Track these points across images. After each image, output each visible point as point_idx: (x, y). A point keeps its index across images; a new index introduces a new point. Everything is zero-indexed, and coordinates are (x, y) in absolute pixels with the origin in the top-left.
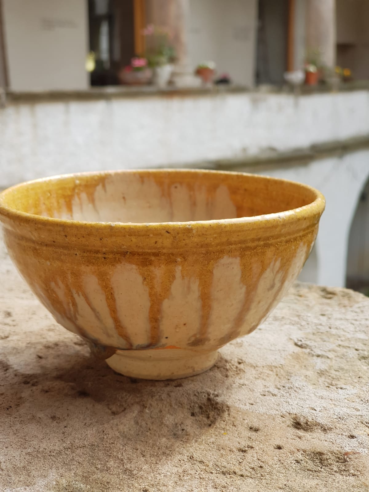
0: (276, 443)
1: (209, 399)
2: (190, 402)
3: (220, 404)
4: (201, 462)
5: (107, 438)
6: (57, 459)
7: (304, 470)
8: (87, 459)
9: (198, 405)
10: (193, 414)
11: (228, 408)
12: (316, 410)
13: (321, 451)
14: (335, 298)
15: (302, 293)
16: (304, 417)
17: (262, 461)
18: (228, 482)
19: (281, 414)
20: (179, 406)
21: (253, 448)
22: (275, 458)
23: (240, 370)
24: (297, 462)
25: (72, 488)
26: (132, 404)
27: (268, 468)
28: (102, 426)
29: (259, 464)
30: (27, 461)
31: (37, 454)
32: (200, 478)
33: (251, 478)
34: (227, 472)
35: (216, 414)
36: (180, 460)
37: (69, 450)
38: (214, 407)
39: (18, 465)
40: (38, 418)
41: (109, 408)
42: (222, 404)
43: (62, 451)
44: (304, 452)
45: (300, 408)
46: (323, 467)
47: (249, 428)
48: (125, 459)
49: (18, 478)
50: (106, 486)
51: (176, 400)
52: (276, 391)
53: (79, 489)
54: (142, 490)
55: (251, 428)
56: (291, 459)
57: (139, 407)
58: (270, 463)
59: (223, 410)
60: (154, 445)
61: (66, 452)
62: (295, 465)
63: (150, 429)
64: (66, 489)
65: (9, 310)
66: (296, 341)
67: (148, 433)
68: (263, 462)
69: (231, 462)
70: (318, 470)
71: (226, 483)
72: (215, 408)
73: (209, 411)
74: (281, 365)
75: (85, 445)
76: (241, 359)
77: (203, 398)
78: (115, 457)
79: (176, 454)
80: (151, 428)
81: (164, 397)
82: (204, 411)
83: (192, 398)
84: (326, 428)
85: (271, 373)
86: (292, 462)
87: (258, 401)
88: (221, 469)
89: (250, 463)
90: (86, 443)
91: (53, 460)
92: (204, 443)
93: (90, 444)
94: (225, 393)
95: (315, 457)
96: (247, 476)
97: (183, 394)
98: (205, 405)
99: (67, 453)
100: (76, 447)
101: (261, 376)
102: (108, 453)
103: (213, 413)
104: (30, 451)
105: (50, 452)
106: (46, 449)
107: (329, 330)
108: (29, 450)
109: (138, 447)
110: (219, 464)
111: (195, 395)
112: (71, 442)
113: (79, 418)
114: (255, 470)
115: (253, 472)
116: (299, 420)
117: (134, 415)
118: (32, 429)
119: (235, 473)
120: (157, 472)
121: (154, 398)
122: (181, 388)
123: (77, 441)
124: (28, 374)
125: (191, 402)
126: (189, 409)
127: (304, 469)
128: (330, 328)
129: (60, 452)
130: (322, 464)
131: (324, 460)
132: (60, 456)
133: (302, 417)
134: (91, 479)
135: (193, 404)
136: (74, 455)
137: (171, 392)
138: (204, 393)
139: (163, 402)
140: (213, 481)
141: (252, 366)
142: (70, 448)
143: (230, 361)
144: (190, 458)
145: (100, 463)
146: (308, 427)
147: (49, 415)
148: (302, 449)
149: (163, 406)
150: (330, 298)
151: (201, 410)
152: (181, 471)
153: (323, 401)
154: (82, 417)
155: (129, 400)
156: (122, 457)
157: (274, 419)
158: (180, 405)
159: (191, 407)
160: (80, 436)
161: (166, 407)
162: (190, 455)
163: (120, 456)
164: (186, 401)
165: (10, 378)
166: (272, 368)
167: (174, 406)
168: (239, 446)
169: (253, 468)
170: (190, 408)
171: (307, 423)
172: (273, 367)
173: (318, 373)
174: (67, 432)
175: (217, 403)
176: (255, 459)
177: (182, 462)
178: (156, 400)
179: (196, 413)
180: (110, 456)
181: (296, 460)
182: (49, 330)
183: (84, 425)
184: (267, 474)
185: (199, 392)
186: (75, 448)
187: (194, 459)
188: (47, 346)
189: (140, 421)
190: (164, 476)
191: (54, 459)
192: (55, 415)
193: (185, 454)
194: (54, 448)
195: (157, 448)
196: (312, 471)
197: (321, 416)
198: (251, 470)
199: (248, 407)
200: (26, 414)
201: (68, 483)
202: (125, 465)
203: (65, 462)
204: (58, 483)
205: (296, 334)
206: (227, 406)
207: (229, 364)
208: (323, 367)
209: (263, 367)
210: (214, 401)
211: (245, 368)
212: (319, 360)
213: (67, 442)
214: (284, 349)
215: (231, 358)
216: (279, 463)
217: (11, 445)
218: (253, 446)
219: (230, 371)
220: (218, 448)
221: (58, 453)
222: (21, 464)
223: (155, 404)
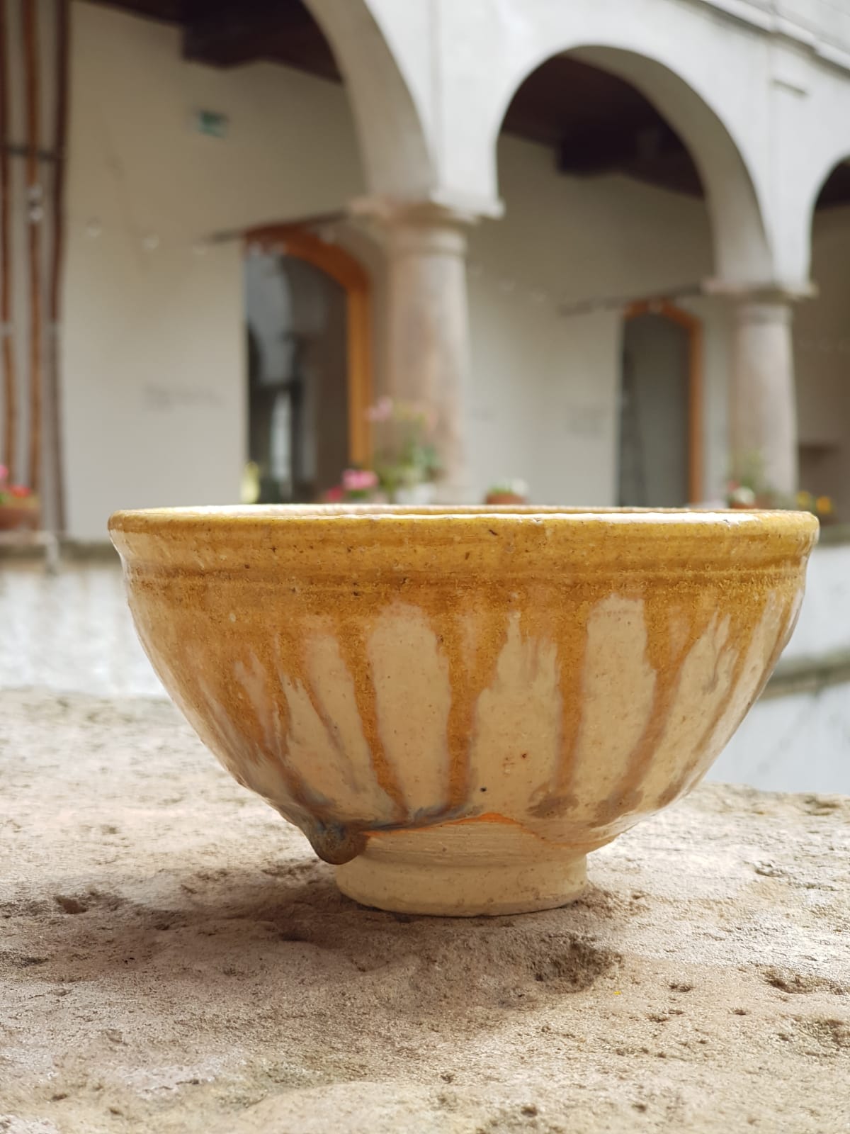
0: (732, 1007)
1: (575, 947)
2: (533, 954)
3: (600, 952)
4: (568, 1035)
5: (352, 1005)
6: (245, 1034)
7: (800, 1054)
8: (311, 1035)
9: (551, 959)
10: (539, 977)
11: (619, 959)
12: (815, 960)
13: (834, 1019)
14: (838, 812)
15: (762, 807)
16: (791, 971)
17: (704, 1033)
18: (631, 1064)
19: (740, 966)
20: (509, 961)
21: (681, 1013)
22: (733, 1029)
23: (638, 908)
24: (784, 1038)
25: (283, 1075)
26: (404, 955)
27: (718, 1044)
28: (341, 985)
29: (699, 1037)
30: (179, 1033)
31: (200, 1024)
32: (569, 1059)
33: (683, 1060)
34: (627, 1050)
35: (591, 973)
36: (520, 1035)
37: (270, 1020)
38: (586, 960)
39: (161, 1037)
40: (194, 972)
41: (352, 961)
42: (605, 953)
43: (254, 1020)
44: (796, 1020)
45: (781, 956)
46: (842, 1049)
47: (669, 987)
48: (395, 1036)
49: (161, 1055)
50: (358, 1072)
51: (502, 949)
52: (723, 934)
53: (298, 1076)
54: (439, 1076)
55: (673, 987)
56: (769, 1031)
57: (418, 961)
58: (724, 1036)
59: (607, 963)
60: (459, 1015)
61: (263, 1023)
62: (778, 1043)
63: (445, 997)
64: (270, 1076)
65: (112, 824)
66: (758, 865)
67: (443, 1003)
68: (707, 1034)
69: (636, 1035)
70: (832, 1053)
71: (628, 1065)
72: (589, 963)
73: (577, 969)
74: (729, 898)
75: (305, 1013)
76: (639, 890)
77: (560, 946)
78: (374, 1034)
79: (510, 1024)
80: (448, 995)
81: (474, 944)
82: (563, 971)
83: (536, 946)
84: (842, 989)
85: (707, 912)
86: (772, 1036)
87: (684, 945)
88: (613, 1046)
89: (677, 1036)
90: (306, 1010)
91: (235, 1035)
92: (571, 1009)
93: (316, 1013)
94: (609, 935)
95: (821, 1031)
96: (673, 1057)
97: (515, 939)
98: (565, 959)
99: (266, 1024)
100: (285, 1016)
101: (687, 916)
102: (357, 1028)
103: (585, 971)
104: (184, 1019)
105: (229, 1021)
106: (218, 1016)
107: (829, 851)
108: (181, 1017)
109: (423, 1020)
110: (609, 1038)
111: (543, 940)
112: (272, 1007)
113: (287, 972)
114: (689, 1047)
115: (686, 1051)
116: (780, 976)
117: (410, 973)
118: (182, 987)
119: (646, 1051)
120: (469, 1051)
121: (452, 945)
122: (510, 929)
123: (285, 1005)
124: (167, 912)
125: (535, 954)
126: (531, 968)
127: (799, 1052)
128: (832, 849)
129: (249, 1022)
130: (838, 1043)
131: (843, 1036)
132: (251, 1029)
133: (787, 970)
134: (324, 1060)
135: (538, 958)
136: (282, 1028)
137: (491, 934)
138: (562, 936)
139: (472, 952)
140: (599, 1063)
141: (664, 900)
142: (271, 1018)
143: (615, 894)
144: (543, 1030)
145: (340, 1041)
146: (801, 988)
147: (219, 967)
148: (792, 1015)
149: (471, 959)
150: (827, 814)
151: (557, 970)
152: (523, 1049)
153: (829, 948)
154: (293, 971)
155: (395, 947)
156: (389, 1034)
157: (723, 972)
158: (510, 959)
159: (534, 963)
160: (290, 998)
161: (479, 962)
162: (541, 1026)
163: (383, 1032)
164: (522, 952)
165: (125, 917)
166: (709, 904)
167: (495, 961)
168: (650, 1011)
169: (685, 1045)
170: (533, 966)
171: (797, 982)
172: (711, 903)
173: (813, 912)
174: (263, 992)
175: (593, 952)
176: (689, 1029)
177: (524, 1036)
178: (457, 948)
179: (545, 974)
180: (361, 1032)
181: (780, 1035)
182: (205, 853)
183: (300, 983)
184: (718, 1054)
185: (552, 935)
186: (283, 1018)
187: (552, 1031)
188: (202, 874)
189: (422, 985)
190: (488, 1057)
191: (237, 1033)
192: (232, 967)
193: (530, 1024)
194: (236, 1014)
195: (465, 1021)
196: (818, 1055)
197: (829, 968)
198: (680, 1047)
199: (663, 954)
200: (169, 966)
201: (273, 1065)
202: (396, 1043)
203: (264, 1039)
204: (251, 1064)
205: (757, 856)
206: (617, 955)
207: (612, 899)
208: (822, 901)
209: (689, 901)
210: (585, 949)
211: (649, 904)
212: (812, 891)
213: (264, 1007)
214: (733, 876)
215: (616, 889)
216: (742, 1037)
217: (142, 1009)
218: (682, 1010)
219: (616, 911)
220: (603, 1015)
221: (246, 1024)
222: (167, 1036)
223: (455, 956)
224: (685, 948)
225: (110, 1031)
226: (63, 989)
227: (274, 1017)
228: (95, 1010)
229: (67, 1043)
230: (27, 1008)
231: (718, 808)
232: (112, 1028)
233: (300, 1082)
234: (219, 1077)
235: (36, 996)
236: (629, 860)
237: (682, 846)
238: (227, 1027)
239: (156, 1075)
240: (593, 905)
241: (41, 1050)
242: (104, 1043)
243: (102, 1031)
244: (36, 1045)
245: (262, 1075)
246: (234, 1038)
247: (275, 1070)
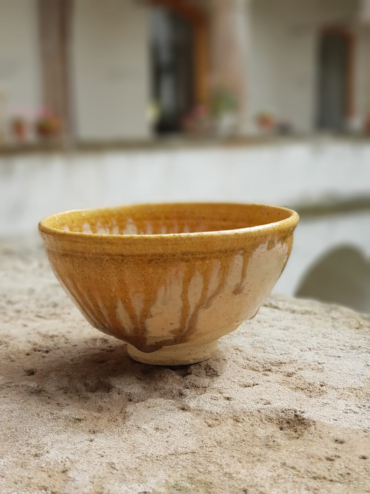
0: (361, 454)
1: (296, 416)
2: (279, 418)
3: (306, 419)
4: (293, 468)
5: (206, 446)
6: (164, 463)
8: (190, 464)
9: (286, 420)
10: (281, 429)
11: (314, 423)
18: (319, 485)
19: (364, 429)
20: (269, 421)
22: (361, 467)
23: (322, 391)
25: (180, 487)
26: (226, 419)
27: (355, 475)
28: (201, 436)
29: (347, 471)
30: (138, 464)
31: (146, 458)
32: (294, 481)
33: (340, 483)
34: (317, 477)
35: (303, 429)
36: (274, 466)
37: (173, 456)
38: (301, 422)
39: (131, 466)
40: (142, 429)
41: (205, 422)
42: (309, 420)
43: (167, 456)
47: (335, 441)
48: (223, 464)
49: (131, 477)
50: (209, 486)
51: (266, 415)
52: (357, 410)
53: (185, 487)
54: (242, 490)
55: (336, 441)
57: (232, 421)
58: (357, 471)
59: (309, 425)
60: (249, 453)
61: (171, 457)
63: (243, 440)
64: (174, 487)
67: (243, 444)
68: (350, 469)
69: (321, 469)
72: (302, 423)
73: (297, 426)
74: (360, 387)
75: (187, 452)
76: (323, 382)
77: (290, 414)
78: (215, 463)
79: (270, 460)
81: (255, 413)
82: (291, 426)
83: (280, 414)
85: (351, 394)
87: (341, 417)
88: (312, 474)
89: (338, 470)
91: (160, 464)
92: (294, 452)
93: (192, 452)
94: (310, 410)
96: (336, 481)
97: (272, 411)
98: (292, 421)
99: (172, 458)
100: (179, 454)
101: (343, 397)
102: (208, 459)
103: (300, 427)
104: (139, 456)
105: (157, 457)
106: (153, 455)
108: (138, 455)
109: (235, 455)
110: (310, 470)
111: (283, 412)
112: (174, 449)
113: (180, 429)
114: (343, 476)
115: (342, 478)
117: (229, 428)
118: (139, 438)
119: (325, 478)
120: (253, 475)
122: (270, 406)
123: (180, 448)
126: (278, 424)
132: (166, 461)
134: (195, 480)
135: (281, 420)
136: (178, 460)
137: (261, 408)
138: (291, 410)
139: (254, 417)
140: (306, 484)
141: (333, 388)
142: (174, 455)
143: (313, 384)
144: (283, 464)
145: (201, 467)
147: (152, 427)
149: (254, 421)
151: (289, 426)
152: (275, 475)
156: (221, 463)
157: (357, 433)
159: (279, 422)
160: (182, 445)
161: (257, 422)
162: (282, 462)
163: (219, 462)
164: (274, 417)
167: (264, 421)
168: (326, 455)
169: (341, 475)
172: (353, 389)
174: (170, 440)
175: (303, 419)
176: (343, 467)
177: (276, 467)
178: (248, 415)
179: (284, 427)
180: (210, 462)
183: (185, 436)
184: (354, 480)
185: (287, 409)
186: (179, 455)
187: (287, 465)
189: (234, 433)
190: (261, 479)
191: (161, 463)
192: (158, 426)
193: (278, 461)
194: (160, 454)
195: (252, 456)
198: (340, 476)
199: (332, 422)
200: (132, 426)
201: (175, 482)
202: (224, 469)
203: (171, 466)
204: (167, 482)
206: (314, 422)
207: (312, 386)
209: (344, 389)
210: (300, 417)
211: (327, 390)
213: (171, 449)
214: (362, 374)
215: (314, 382)
216: (365, 471)
217: (122, 450)
218: (340, 456)
219: (313, 392)
220: (307, 457)
221: (164, 458)
222: (133, 466)
223: (247, 419)
224: (341, 419)
225: (111, 463)
226: (91, 438)
227: (175, 454)
228: (104, 451)
229: (94, 469)
230: (77, 449)
231: (357, 326)
232: (111, 461)
233: (186, 490)
234: (155, 490)
235: (81, 442)
236: (319, 364)
237: (341, 355)
238: (157, 460)
239: (130, 489)
240: (304, 389)
241: (85, 473)
242: (108, 469)
243: (107, 463)
244: (82, 470)
245: (171, 487)
246: (159, 465)
247: (176, 484)
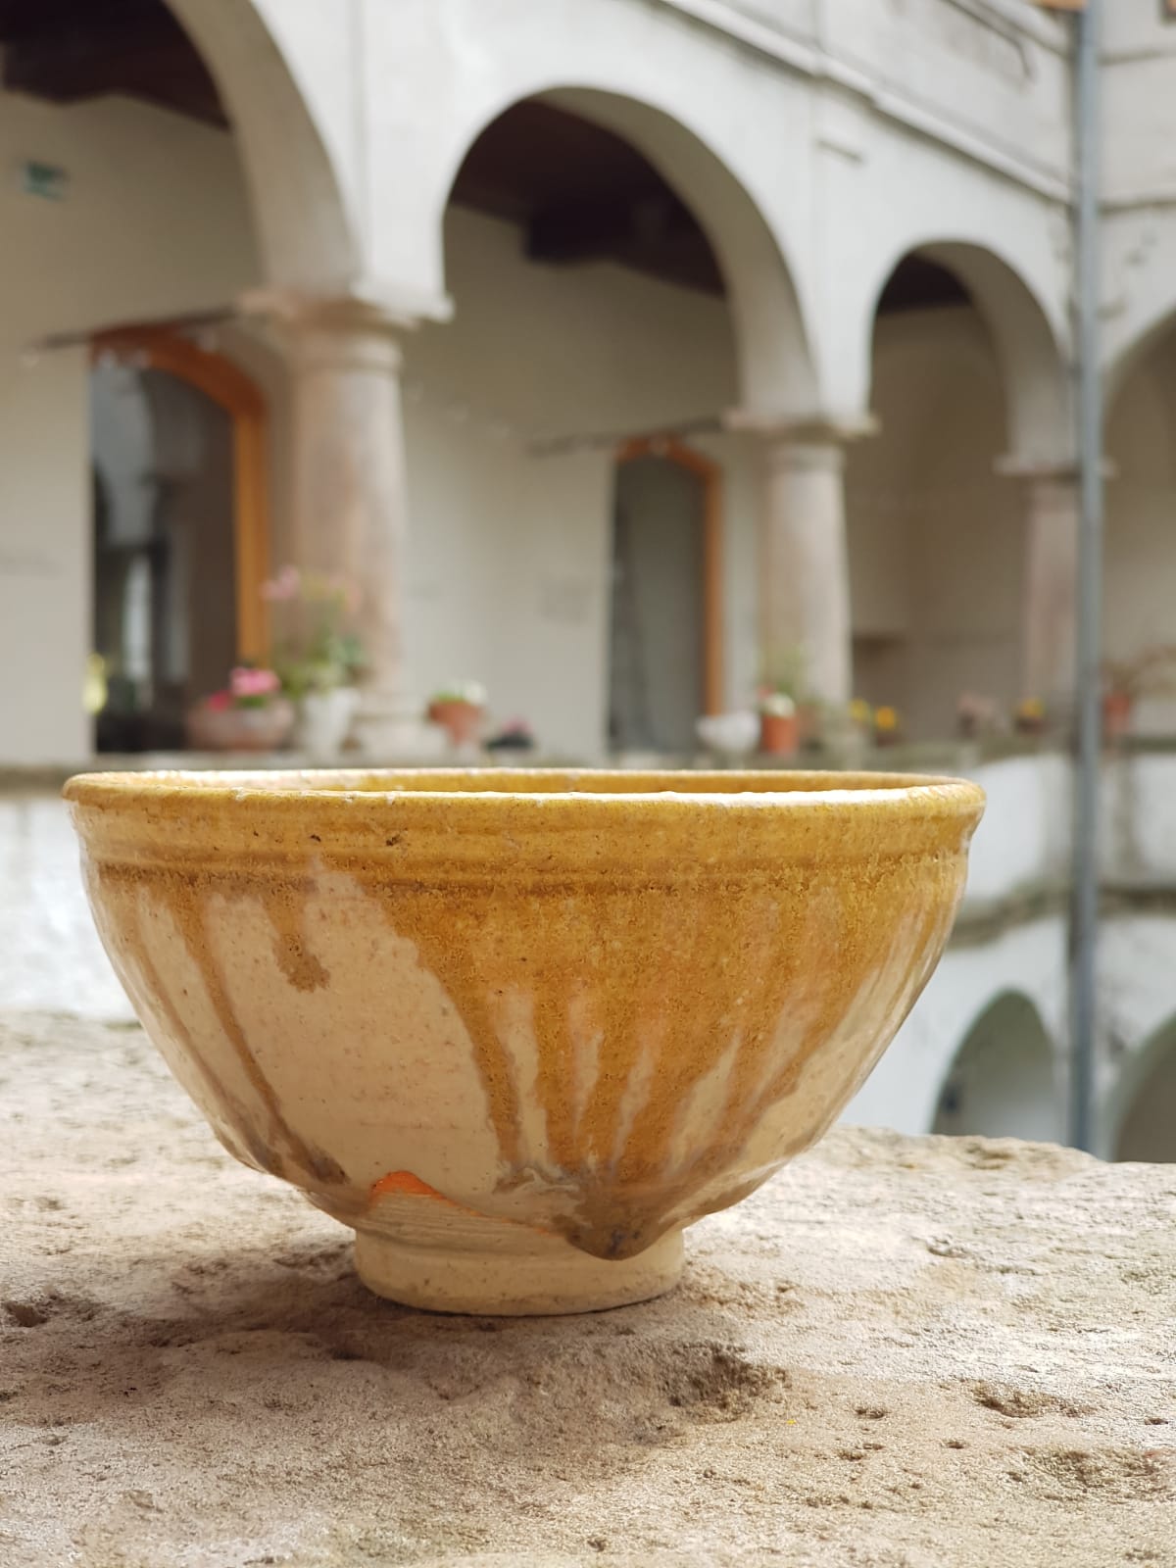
0: (943, 1438)
1: (720, 1360)
2: (665, 1371)
3: (755, 1368)
4: (739, 1481)
5: (445, 1446)
6: (313, 1490)
7: (1037, 1498)
8: (401, 1489)
9: (689, 1377)
10: (676, 1402)
11: (781, 1375)
12: (1036, 1372)
13: (1077, 1450)
14: (1012, 1165)
15: (910, 1159)
16: (1008, 1387)
17: (915, 1474)
18: (831, 1518)
19: (940, 1381)
20: (633, 1380)
21: (881, 1447)
22: (952, 1467)
23: (787, 1304)
24: (1015, 1477)
25: (378, 1547)
26: (497, 1376)
27: (936, 1488)
28: (425, 1419)
29: (910, 1480)
30: (227, 1493)
31: (251, 1479)
32: (749, 1514)
33: (893, 1510)
34: (821, 1500)
35: (745, 1395)
36: (676, 1482)
37: (343, 1471)
38: (736, 1377)
39: (204, 1500)
40: (226, 1405)
41: (431, 1385)
42: (762, 1367)
43: (322, 1471)
44: (1029, 1454)
45: (991, 1367)
46: (1090, 1490)
47: (855, 1413)
48: (511, 1487)
49: (213, 1525)
50: (476, 1539)
51: (623, 1364)
52: (908, 1339)
53: (398, 1547)
54: (585, 1542)
55: (861, 1412)
56: (997, 1470)
57: (516, 1383)
58: (941, 1477)
59: (766, 1381)
60: (588, 1457)
61: (334, 1475)
62: (1008, 1484)
63: (561, 1431)
64: (362, 1549)
65: (52, 1196)
66: (931, 1242)
67: (560, 1440)
68: (920, 1475)
69: (828, 1479)
70: (1078, 1495)
71: (827, 1520)
72: (741, 1381)
73: (725, 1390)
74: (904, 1289)
75: (386, 1459)
76: (785, 1279)
77: (699, 1359)
78: (482, 1486)
79: (660, 1467)
80: (565, 1428)
81: (587, 1359)
82: (707, 1392)
83: (668, 1360)
84: (1076, 1409)
85: (878, 1307)
86: (1001, 1476)
87: (863, 1355)
88: (801, 1495)
89: (882, 1479)
90: (387, 1455)
91: (300, 1493)
92: (735, 1446)
93: (401, 1459)
94: (762, 1343)
95: (1061, 1467)
96: (883, 1507)
97: (640, 1352)
98: (708, 1376)
99: (338, 1477)
100: (361, 1464)
101: (854, 1313)
102: (458, 1477)
103: (737, 1392)
104: (229, 1472)
105: (289, 1474)
106: (273, 1468)
107: (1016, 1221)
108: (225, 1471)
109: (540, 1463)
110: (795, 1484)
111: (676, 1352)
112: (342, 1453)
113: (350, 1402)
114: (899, 1494)
115: (896, 1498)
116: (994, 1394)
117: (509, 1400)
118: (217, 1427)
119: (845, 1501)
120: (616, 1506)
121: (559, 1362)
122: (631, 1338)
123: (359, 1450)
124: (164, 1321)
125: (668, 1371)
126: (664, 1389)
127: (1037, 1495)
128: (1021, 1218)
129: (316, 1474)
130: (1084, 1482)
131: (1090, 1472)
132: (319, 1483)
133: (1002, 1386)
134: (428, 1524)
135: (672, 1376)
136: (360, 1480)
137: (607, 1345)
138: (701, 1346)
139: (584, 1370)
140: (789, 1518)
141: (821, 1293)
142: (343, 1467)
143: (754, 1285)
144: (706, 1476)
145: (440, 1497)
146: (1022, 1409)
147: (258, 1399)
148: (1022, 1447)
149: (586, 1379)
150: (997, 1167)
151: (698, 1391)
152: (685, 1502)
153: (1050, 1354)
154: (359, 1401)
155: (485, 1366)
156: (501, 1485)
157: (922, 1391)
158: (635, 1378)
159: (667, 1383)
160: (365, 1439)
161: (595, 1383)
162: (703, 1469)
163: (494, 1482)
164: (650, 1367)
165: (108, 1329)
166: (879, 1297)
167: (617, 1381)
168: (839, 1446)
169: (894, 1490)
170: (666, 1387)
171: (1017, 1401)
172: (882, 1295)
173: (1014, 1304)
174: (325, 1431)
175: (746, 1367)
176: (895, 1470)
177: (683, 1485)
178: (566, 1365)
179: (683, 1397)
180: (465, 1483)
181: (1010, 1474)
182: (189, 1236)
183: (370, 1418)
184: (938, 1502)
185: (688, 1345)
186: (359, 1467)
187: (718, 1476)
188: (195, 1266)
189: (526, 1415)
190: (641, 1513)
191: (304, 1490)
192: (276, 1398)
193: (687, 1467)
194: (298, 1464)
195: (598, 1464)
196: (1061, 1499)
197: (1055, 1382)
198: (889, 1493)
199: (840, 1368)
200: (190, 1398)
201: (363, 1533)
202: (516, 1498)
203: (339, 1497)
204: (334, 1533)
205: (928, 1231)
206: (779, 1371)
207: (751, 1292)
208: (1026, 1290)
209: (854, 1294)
210: (734, 1362)
211: (802, 1300)
212: (1010, 1277)
213: (332, 1453)
214: (902, 1258)
215: (755, 1279)
216: (964, 1478)
217: (169, 1460)
218: (882, 1444)
219: (757, 1308)
220: (779, 1453)
221: (311, 1477)
222: (212, 1497)
223: (564, 1375)
224: (865, 1359)
225: (135, 1493)
226: (53, 1435)
227: (347, 1466)
228: (107, 1464)
229: (81, 1512)
230: (11, 1463)
231: (854, 1160)
232: (137, 1488)
233: (402, 1555)
234: (299, 1553)
235: (19, 1446)
236: (761, 1238)
237: (826, 1217)
238: (288, 1482)
239: (214, 1552)
240: (727, 1302)
241: (50, 1522)
242: (129, 1510)
243: (124, 1493)
244: (39, 1515)
245: (351, 1547)
246: (300, 1497)
247: (366, 1540)
